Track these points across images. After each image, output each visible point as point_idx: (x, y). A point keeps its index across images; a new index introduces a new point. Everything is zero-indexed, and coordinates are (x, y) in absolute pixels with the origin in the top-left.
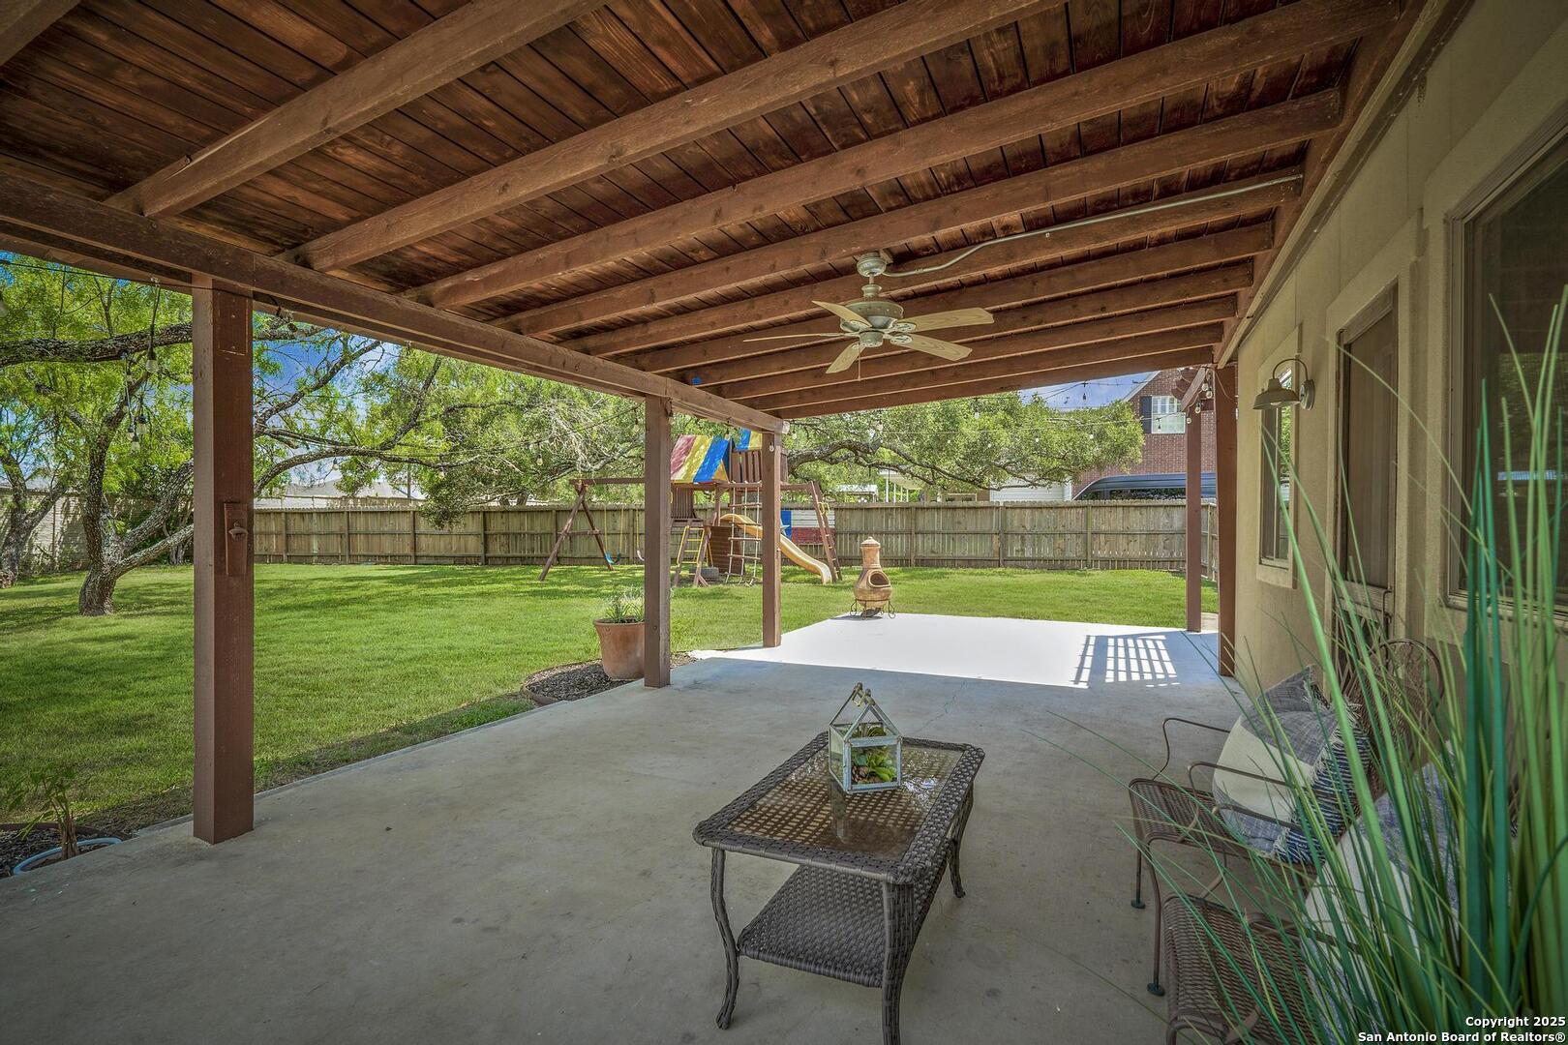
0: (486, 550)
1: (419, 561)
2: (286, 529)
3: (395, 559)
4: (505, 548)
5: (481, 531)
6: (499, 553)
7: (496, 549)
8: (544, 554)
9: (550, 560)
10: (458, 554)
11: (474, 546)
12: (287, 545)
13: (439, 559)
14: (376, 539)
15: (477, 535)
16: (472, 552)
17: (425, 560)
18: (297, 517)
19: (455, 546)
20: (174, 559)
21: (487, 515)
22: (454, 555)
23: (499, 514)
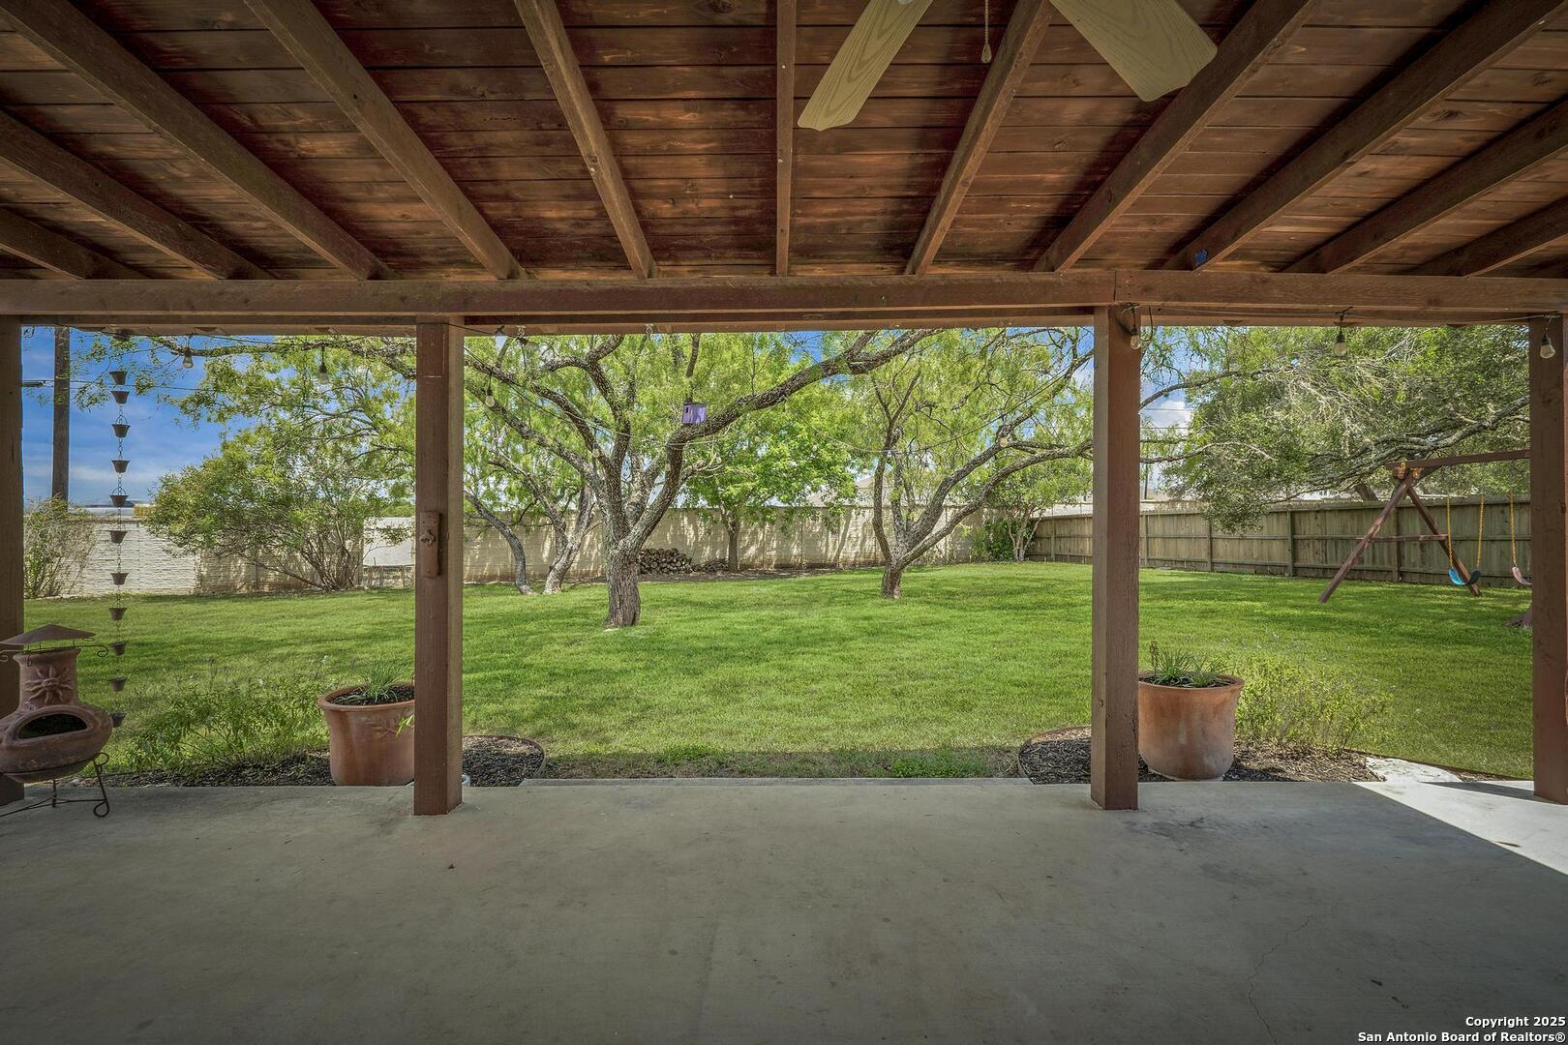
0: (1295, 558)
1: (1216, 568)
3: (1190, 565)
4: (1321, 557)
5: (1288, 534)
6: (1311, 562)
7: (1308, 557)
8: (1335, 565)
9: (1340, 573)
10: (1260, 562)
11: (1279, 553)
13: (1238, 567)
14: (1172, 543)
15: (1284, 540)
16: (1277, 560)
17: (1221, 568)
19: (1256, 553)
20: (1016, 556)
21: (1297, 517)
22: (1254, 562)
23: (1313, 514)
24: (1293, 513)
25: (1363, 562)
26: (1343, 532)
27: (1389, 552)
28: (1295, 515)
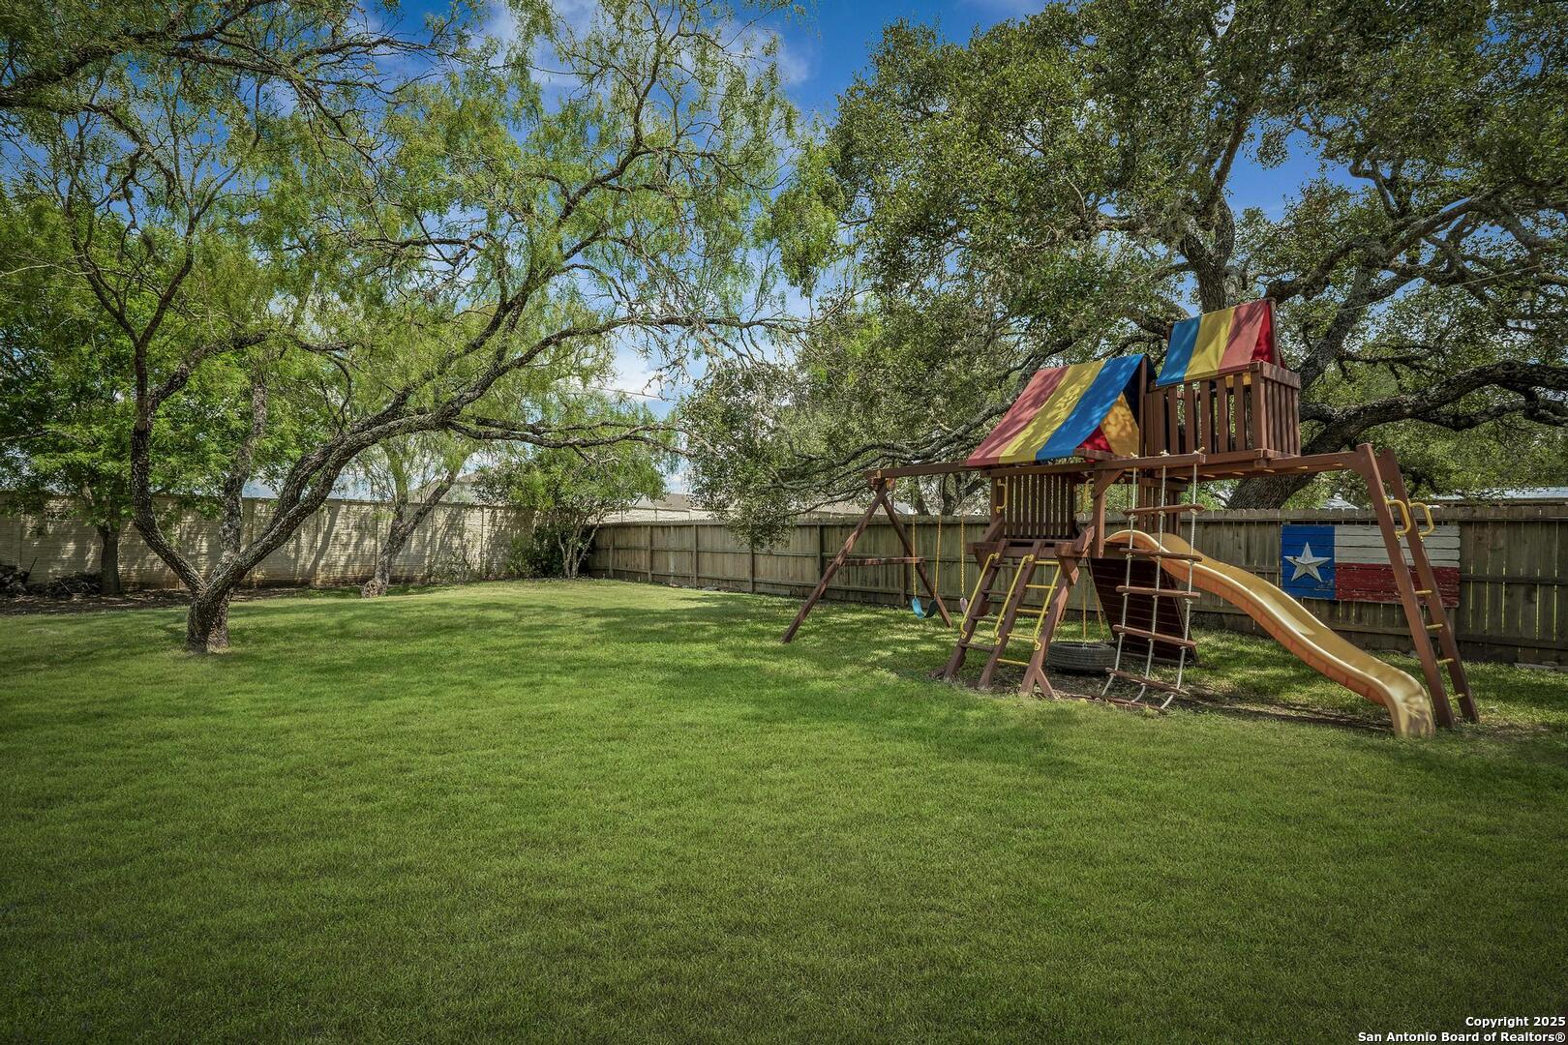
1: (757, 588)
2: (652, 545)
3: (735, 584)
4: (844, 578)
5: (817, 551)
6: (836, 584)
11: (809, 572)
12: (652, 562)
13: (776, 588)
14: (720, 556)
15: (814, 557)
16: (808, 581)
17: (761, 588)
18: (660, 530)
19: (791, 571)
20: (567, 572)
21: (825, 530)
22: (790, 582)
23: (838, 530)
24: (822, 527)
25: (877, 584)
26: (863, 551)
27: (898, 572)
28: (824, 529)
